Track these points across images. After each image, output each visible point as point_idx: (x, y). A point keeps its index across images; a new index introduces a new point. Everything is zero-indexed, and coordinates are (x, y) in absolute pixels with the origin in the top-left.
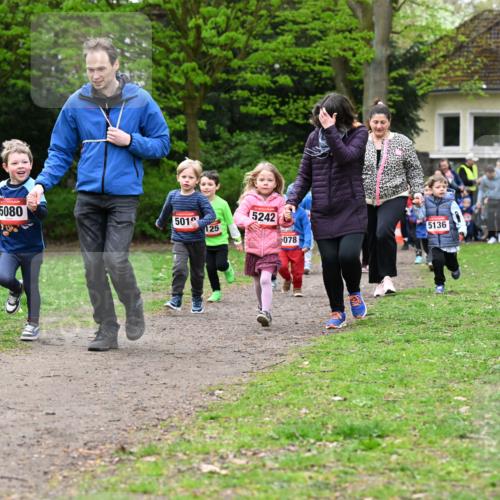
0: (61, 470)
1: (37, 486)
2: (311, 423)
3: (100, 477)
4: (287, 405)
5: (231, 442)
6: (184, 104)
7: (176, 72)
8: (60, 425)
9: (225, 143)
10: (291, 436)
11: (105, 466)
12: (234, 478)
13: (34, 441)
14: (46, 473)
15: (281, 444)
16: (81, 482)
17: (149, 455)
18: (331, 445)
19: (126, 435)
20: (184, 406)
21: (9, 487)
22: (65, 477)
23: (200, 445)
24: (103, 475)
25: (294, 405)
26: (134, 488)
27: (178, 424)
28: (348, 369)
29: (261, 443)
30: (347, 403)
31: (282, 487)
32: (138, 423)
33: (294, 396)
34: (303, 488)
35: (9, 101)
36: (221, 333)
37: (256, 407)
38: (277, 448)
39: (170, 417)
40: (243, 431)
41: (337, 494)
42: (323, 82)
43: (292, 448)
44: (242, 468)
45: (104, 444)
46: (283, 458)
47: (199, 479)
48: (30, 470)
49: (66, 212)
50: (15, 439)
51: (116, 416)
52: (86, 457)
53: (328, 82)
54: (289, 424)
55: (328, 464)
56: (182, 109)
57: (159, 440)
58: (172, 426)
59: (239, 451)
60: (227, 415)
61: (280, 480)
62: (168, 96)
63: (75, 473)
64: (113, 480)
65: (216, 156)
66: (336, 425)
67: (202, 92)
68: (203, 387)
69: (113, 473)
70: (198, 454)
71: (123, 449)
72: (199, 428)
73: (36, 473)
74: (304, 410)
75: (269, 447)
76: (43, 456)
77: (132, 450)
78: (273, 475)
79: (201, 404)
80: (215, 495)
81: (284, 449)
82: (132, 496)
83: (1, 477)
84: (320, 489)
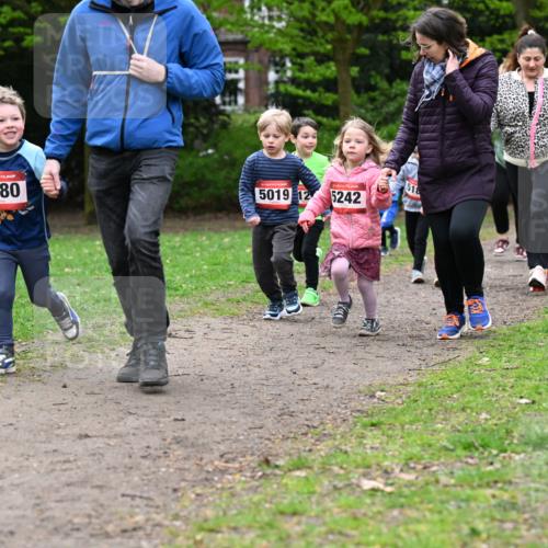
0: (193, 486)
1: (165, 505)
2: (493, 431)
3: (240, 495)
4: (463, 410)
5: (397, 453)
6: (334, 48)
7: (323, 10)
8: (190, 434)
9: (382, 94)
10: (469, 447)
11: (246, 482)
12: (401, 495)
13: (160, 453)
14: (175, 490)
15: (458, 456)
16: (218, 502)
17: (298, 469)
18: (517, 457)
19: (270, 445)
20: (339, 410)
21: (132, 506)
22: (198, 495)
23: (359, 459)
24: (243, 493)
25: (471, 408)
26: (281, 508)
27: (332, 432)
28: (536, 366)
29: (433, 454)
30: (536, 407)
31: (459, 507)
32: (284, 431)
33: (471, 398)
34: (484, 508)
37: (426, 411)
38: (452, 460)
39: (322, 423)
40: (410, 440)
41: (526, 516)
42: (500, 21)
43: (470, 461)
44: (410, 484)
45: (244, 456)
46: (460, 473)
47: (359, 497)
48: (157, 486)
49: (193, 179)
50: (138, 446)
51: (258, 423)
52: (223, 472)
53: (507, 20)
54: (466, 432)
55: (514, 480)
56: (331, 54)
57: (310, 450)
58: (325, 435)
59: (407, 464)
60: (391, 421)
61: (456, 498)
62: (315, 39)
63: (211, 491)
64: (256, 498)
65: (373, 110)
66: (523, 433)
67: (355, 34)
68: (361, 388)
69: (255, 490)
70: (357, 467)
71: (267, 462)
72: (358, 437)
73: (164, 490)
74: (484, 416)
75: (442, 460)
76: (172, 470)
77: (278, 463)
78: (448, 493)
79: (359, 408)
80: (379, 517)
81: (461, 461)
82: (279, 517)
83: (123, 495)
84: (505, 510)
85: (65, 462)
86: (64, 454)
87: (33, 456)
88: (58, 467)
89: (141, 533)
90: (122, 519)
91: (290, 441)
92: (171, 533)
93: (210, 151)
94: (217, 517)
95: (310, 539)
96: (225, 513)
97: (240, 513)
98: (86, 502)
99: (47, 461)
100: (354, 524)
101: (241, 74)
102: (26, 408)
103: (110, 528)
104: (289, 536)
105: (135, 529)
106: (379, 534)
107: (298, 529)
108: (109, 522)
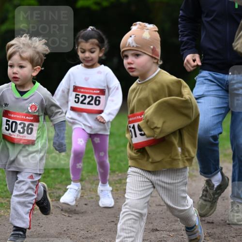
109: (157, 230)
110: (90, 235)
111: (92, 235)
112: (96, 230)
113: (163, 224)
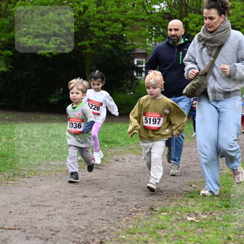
0: (125, 217)
1: (114, 223)
2: (236, 201)
3: (142, 221)
4: (225, 192)
5: (200, 208)
8: (124, 197)
10: (227, 206)
11: (144, 216)
12: (202, 224)
13: (113, 204)
14: (118, 218)
15: (223, 210)
16: (134, 223)
17: (163, 212)
19: (153, 203)
20: (179, 191)
21: (102, 223)
22: (126, 220)
23: (186, 209)
25: (228, 192)
26: (157, 226)
27: (176, 199)
29: (214, 209)
31: (223, 229)
33: (228, 188)
34: (233, 230)
35: (102, 54)
36: (194, 159)
38: (221, 211)
39: (172, 195)
40: (205, 203)
43: (227, 212)
44: (205, 219)
45: (144, 206)
46: (224, 216)
47: (186, 223)
48: (111, 216)
50: (105, 201)
54: (226, 200)
57: (168, 205)
58: (174, 200)
59: (204, 212)
60: (198, 195)
61: (222, 225)
63: (131, 219)
64: (148, 222)
68: (187, 183)
69: (148, 219)
70: (186, 212)
71: (152, 209)
72: (186, 201)
73: (114, 218)
75: (217, 211)
76: (117, 210)
77: (156, 209)
78: (219, 223)
79: (186, 190)
80: (194, 231)
81: (224, 212)
82: (157, 229)
83: (99, 219)
84: (241, 230)
85: (78, 206)
86: (78, 203)
87: (66, 203)
88: (75, 207)
89: (106, 233)
90: (99, 228)
91: (160, 202)
92: (117, 234)
93: (132, 93)
94: (134, 229)
95: (168, 239)
96: (137, 227)
97: (142, 227)
98: (86, 221)
99: (71, 205)
100: (185, 233)
101: (144, 65)
102: (63, 185)
103: (94, 231)
104: (160, 237)
105: (103, 232)
106: (194, 238)
107: (164, 234)
108: (94, 229)
109: (86, 197)
110: (43, 200)
111: (45, 199)
112: (48, 196)
113: (90, 193)
